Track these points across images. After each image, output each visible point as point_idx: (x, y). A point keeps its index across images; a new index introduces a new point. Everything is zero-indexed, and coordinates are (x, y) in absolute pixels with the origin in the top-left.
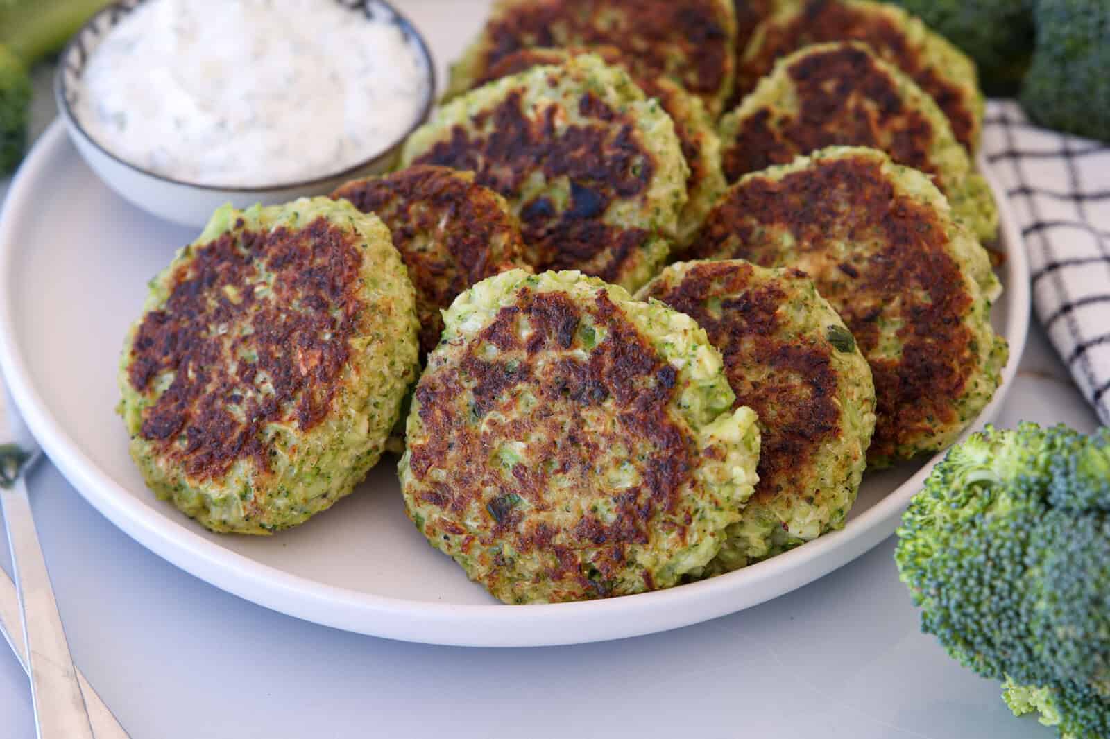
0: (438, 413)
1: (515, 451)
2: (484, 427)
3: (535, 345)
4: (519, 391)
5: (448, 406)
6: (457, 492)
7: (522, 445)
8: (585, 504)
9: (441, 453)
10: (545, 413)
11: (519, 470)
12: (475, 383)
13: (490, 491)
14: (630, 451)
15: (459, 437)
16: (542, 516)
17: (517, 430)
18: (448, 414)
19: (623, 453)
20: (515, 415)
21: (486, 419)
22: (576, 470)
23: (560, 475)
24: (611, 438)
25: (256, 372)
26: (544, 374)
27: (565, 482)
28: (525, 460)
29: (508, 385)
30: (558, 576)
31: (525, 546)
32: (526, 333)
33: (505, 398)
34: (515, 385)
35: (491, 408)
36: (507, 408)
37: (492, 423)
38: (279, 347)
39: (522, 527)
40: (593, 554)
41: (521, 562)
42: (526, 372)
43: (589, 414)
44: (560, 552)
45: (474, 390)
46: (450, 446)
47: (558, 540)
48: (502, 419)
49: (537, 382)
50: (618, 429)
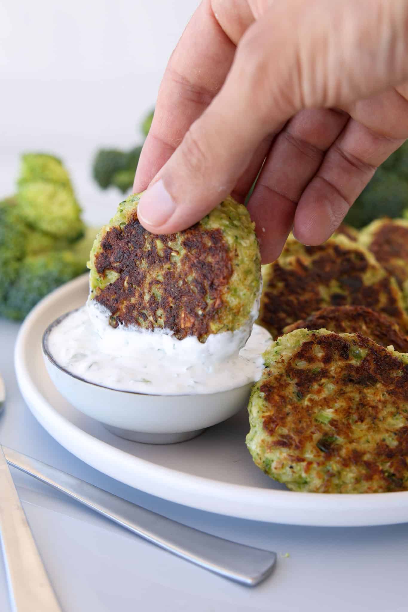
0: (277, 398)
1: (329, 413)
2: (306, 403)
3: (327, 360)
4: (323, 383)
5: (282, 393)
6: (296, 438)
7: (331, 410)
8: (378, 437)
9: (283, 419)
10: (341, 393)
11: (333, 423)
12: (296, 380)
13: (317, 436)
14: (398, 408)
15: (293, 408)
16: (354, 445)
17: (327, 403)
18: (283, 397)
19: (393, 410)
20: (323, 395)
21: (307, 399)
22: (368, 420)
23: (359, 423)
24: (385, 403)
25: (158, 308)
26: (336, 373)
27: (364, 426)
28: (336, 417)
29: (316, 381)
30: (369, 478)
31: (345, 464)
32: (320, 354)
33: (316, 387)
34: (321, 379)
35: (309, 392)
36: (319, 392)
37: (311, 400)
38: (174, 301)
39: (343, 452)
40: (389, 464)
41: (345, 473)
42: (324, 373)
43: (369, 391)
44: (368, 465)
45: (296, 384)
46: (288, 414)
47: (367, 457)
48: (316, 397)
49: (333, 377)
50: (387, 397)
